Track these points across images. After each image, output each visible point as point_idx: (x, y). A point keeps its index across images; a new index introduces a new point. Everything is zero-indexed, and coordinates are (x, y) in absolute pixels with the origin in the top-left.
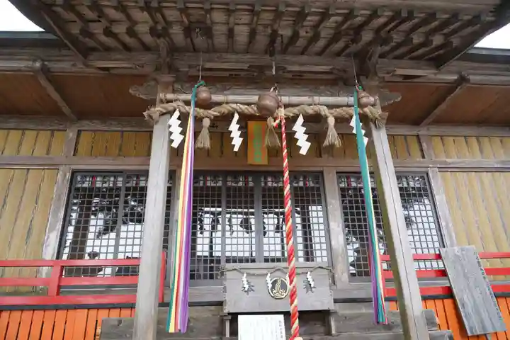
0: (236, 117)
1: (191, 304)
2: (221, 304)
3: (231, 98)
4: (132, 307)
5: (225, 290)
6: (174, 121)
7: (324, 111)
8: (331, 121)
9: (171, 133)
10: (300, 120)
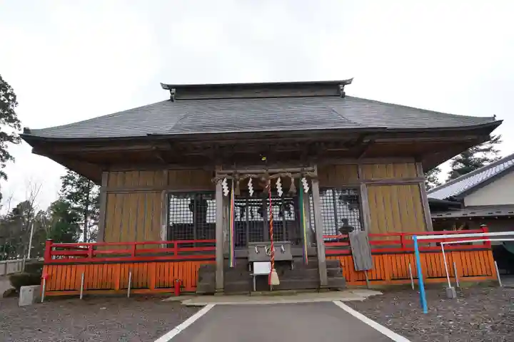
0: (251, 180)
1: (237, 258)
2: (247, 258)
3: (248, 171)
4: (214, 259)
5: (248, 253)
6: (225, 184)
7: (290, 175)
8: (293, 180)
9: (223, 189)
10: (279, 180)
